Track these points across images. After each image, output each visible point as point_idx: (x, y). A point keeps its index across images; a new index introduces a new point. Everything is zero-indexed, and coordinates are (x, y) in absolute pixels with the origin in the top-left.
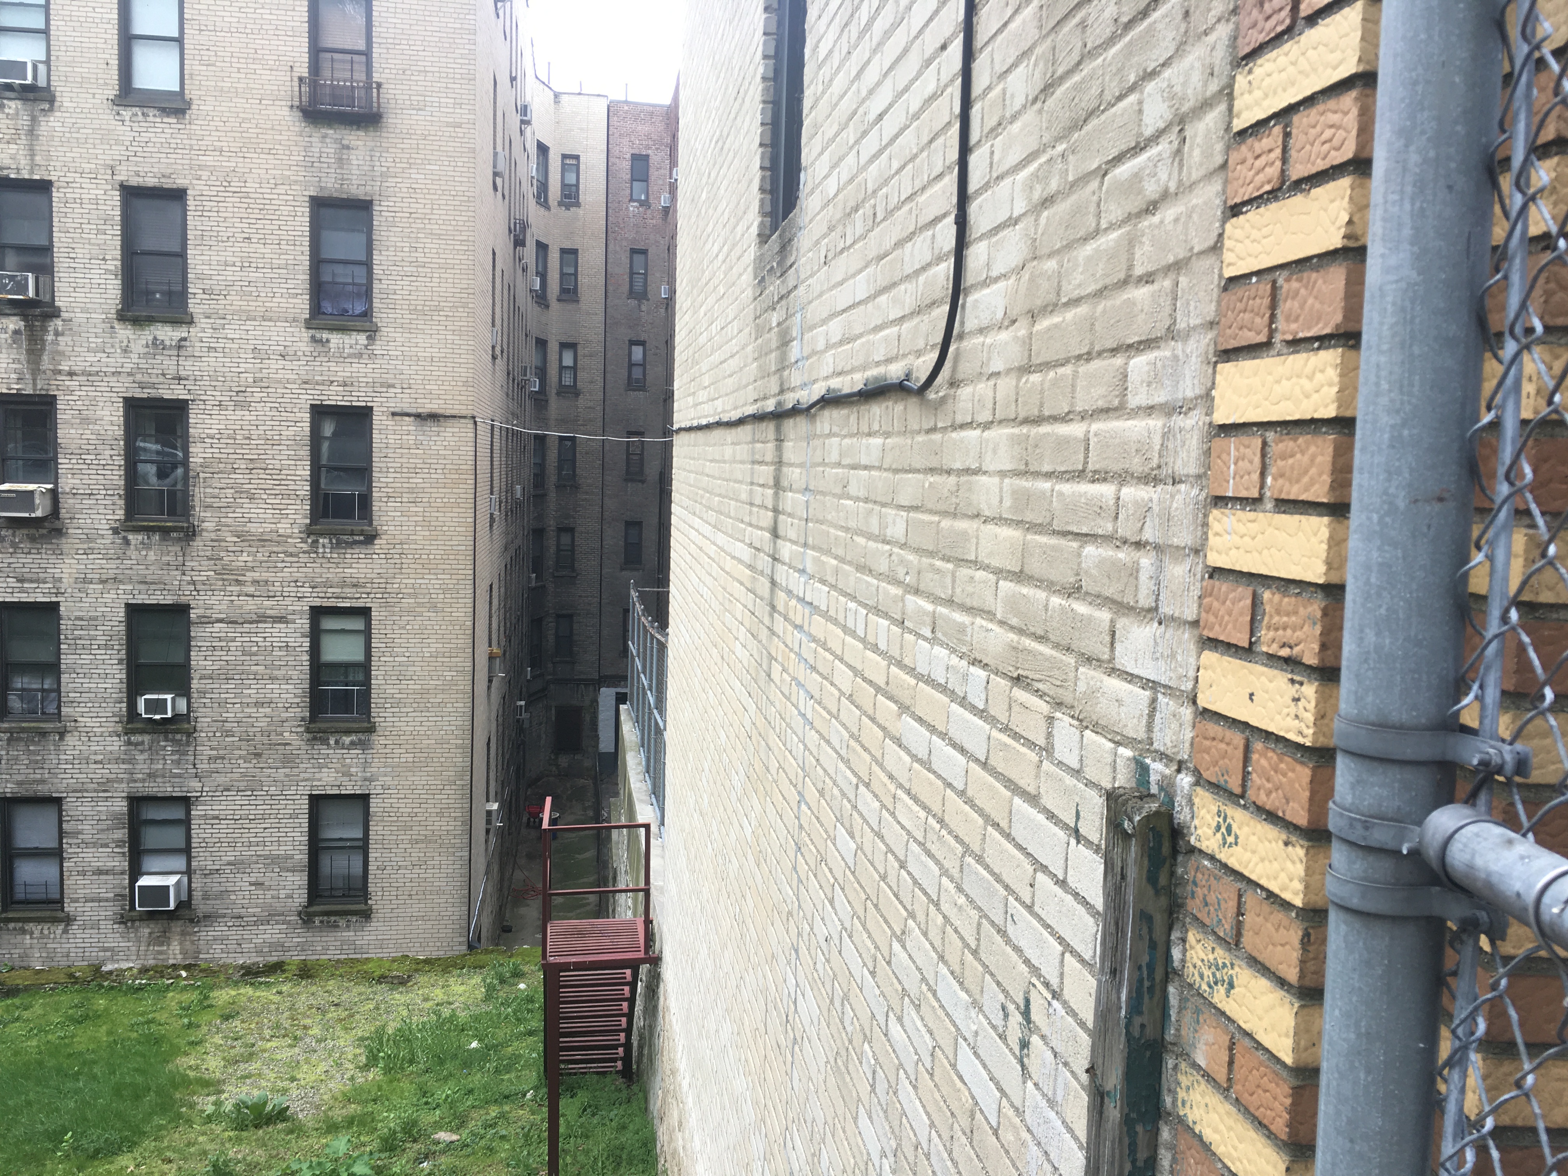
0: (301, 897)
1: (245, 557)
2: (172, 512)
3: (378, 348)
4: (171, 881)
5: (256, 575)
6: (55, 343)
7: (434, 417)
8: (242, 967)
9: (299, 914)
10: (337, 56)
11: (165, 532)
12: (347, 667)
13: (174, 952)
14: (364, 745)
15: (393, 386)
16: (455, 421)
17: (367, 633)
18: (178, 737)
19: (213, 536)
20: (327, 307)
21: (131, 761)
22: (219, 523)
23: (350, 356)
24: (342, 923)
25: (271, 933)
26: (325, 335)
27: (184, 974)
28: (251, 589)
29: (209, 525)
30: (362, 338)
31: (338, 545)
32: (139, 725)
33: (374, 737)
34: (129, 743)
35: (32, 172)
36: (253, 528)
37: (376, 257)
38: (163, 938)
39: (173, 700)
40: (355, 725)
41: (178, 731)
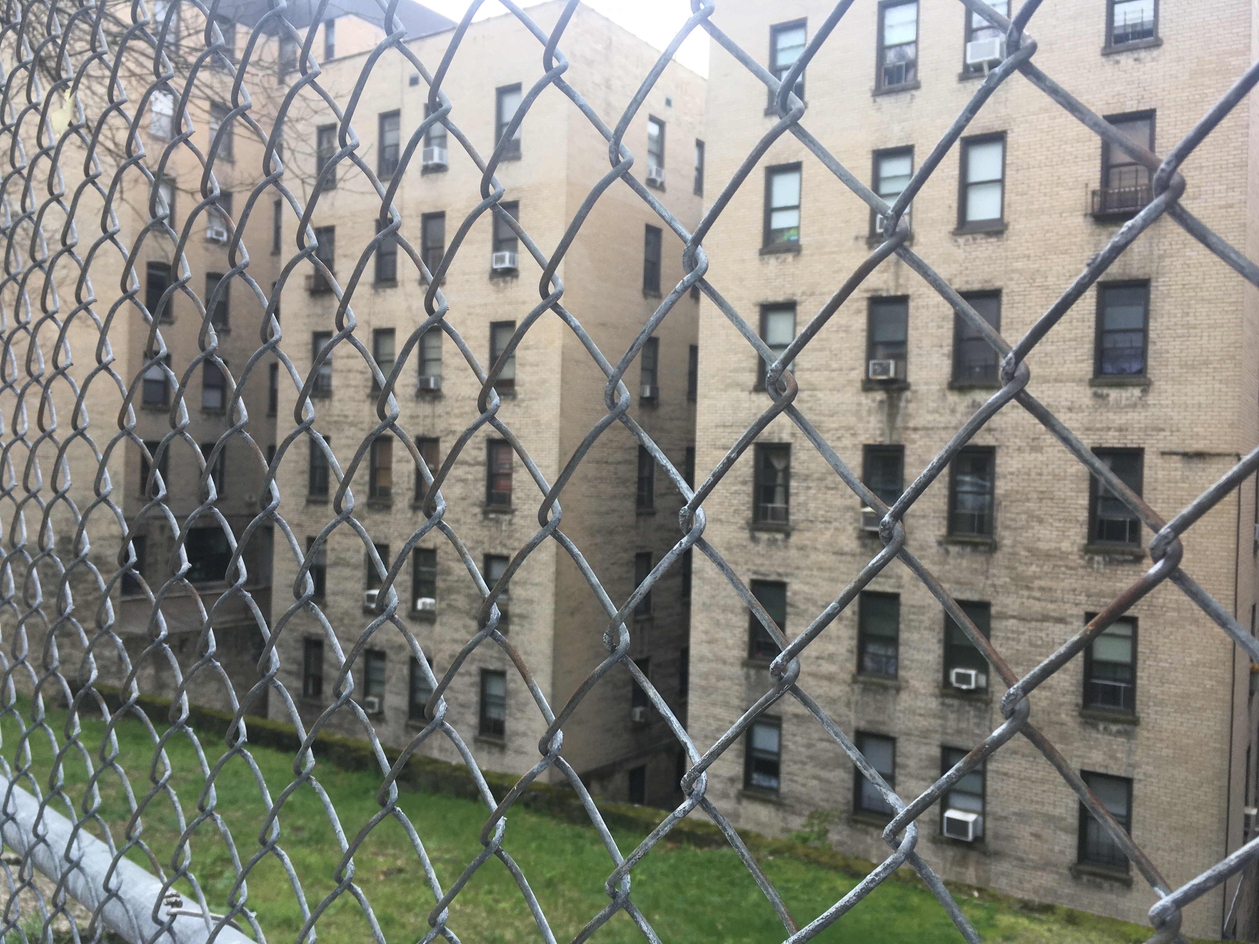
0: (1071, 855)
1: (1034, 568)
2: (981, 531)
3: (1151, 399)
4: (971, 818)
5: (1042, 583)
6: (906, 408)
7: (1200, 455)
8: (1021, 901)
9: (1070, 869)
10: (1124, 169)
11: (975, 546)
12: (1114, 666)
13: (970, 875)
14: (1129, 735)
15: (1163, 430)
16: (1221, 459)
17: (1134, 639)
18: (979, 705)
19: (1010, 550)
20: (1108, 368)
21: (944, 718)
22: (1015, 541)
23: (1127, 406)
24: (1106, 885)
25: (1046, 879)
26: (1105, 391)
27: (976, 894)
28: (1037, 594)
29: (1007, 542)
30: (1137, 392)
31: (1110, 562)
32: (951, 692)
33: (1138, 729)
34: (943, 704)
35: (896, 290)
36: (1042, 546)
37: (1152, 324)
38: (962, 862)
39: (976, 676)
40: (1122, 717)
41: (979, 700)
